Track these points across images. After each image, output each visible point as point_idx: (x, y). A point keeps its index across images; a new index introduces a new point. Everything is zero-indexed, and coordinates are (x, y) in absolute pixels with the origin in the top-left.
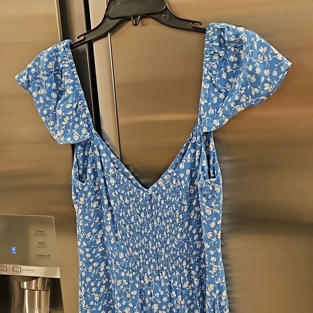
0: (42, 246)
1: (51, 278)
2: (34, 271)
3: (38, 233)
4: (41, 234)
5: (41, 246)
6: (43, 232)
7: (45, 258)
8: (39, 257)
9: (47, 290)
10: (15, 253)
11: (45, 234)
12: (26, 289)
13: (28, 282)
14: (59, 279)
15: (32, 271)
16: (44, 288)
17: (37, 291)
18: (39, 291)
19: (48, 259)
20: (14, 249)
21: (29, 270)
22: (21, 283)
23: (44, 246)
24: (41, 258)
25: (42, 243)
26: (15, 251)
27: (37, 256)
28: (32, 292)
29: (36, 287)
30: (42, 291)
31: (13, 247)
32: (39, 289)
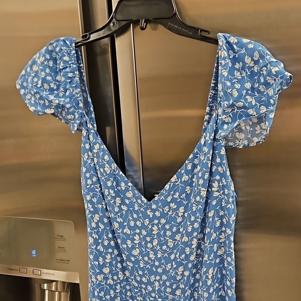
0: (62, 251)
1: (71, 283)
2: (54, 274)
3: (58, 237)
4: (61, 239)
5: (60, 251)
6: (63, 236)
7: (64, 263)
8: (59, 261)
9: (67, 291)
10: (35, 256)
11: (65, 239)
12: (46, 290)
13: (48, 284)
14: (78, 284)
15: (52, 274)
16: (64, 289)
17: (57, 292)
18: (59, 292)
19: (68, 263)
20: (34, 252)
21: (48, 274)
22: (42, 284)
23: (64, 250)
24: (61, 262)
25: (61, 248)
26: (35, 254)
27: (56, 260)
28: (52, 293)
29: (56, 288)
30: (62, 293)
31: (33, 250)
32: (59, 290)
